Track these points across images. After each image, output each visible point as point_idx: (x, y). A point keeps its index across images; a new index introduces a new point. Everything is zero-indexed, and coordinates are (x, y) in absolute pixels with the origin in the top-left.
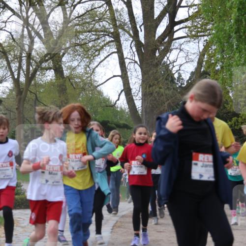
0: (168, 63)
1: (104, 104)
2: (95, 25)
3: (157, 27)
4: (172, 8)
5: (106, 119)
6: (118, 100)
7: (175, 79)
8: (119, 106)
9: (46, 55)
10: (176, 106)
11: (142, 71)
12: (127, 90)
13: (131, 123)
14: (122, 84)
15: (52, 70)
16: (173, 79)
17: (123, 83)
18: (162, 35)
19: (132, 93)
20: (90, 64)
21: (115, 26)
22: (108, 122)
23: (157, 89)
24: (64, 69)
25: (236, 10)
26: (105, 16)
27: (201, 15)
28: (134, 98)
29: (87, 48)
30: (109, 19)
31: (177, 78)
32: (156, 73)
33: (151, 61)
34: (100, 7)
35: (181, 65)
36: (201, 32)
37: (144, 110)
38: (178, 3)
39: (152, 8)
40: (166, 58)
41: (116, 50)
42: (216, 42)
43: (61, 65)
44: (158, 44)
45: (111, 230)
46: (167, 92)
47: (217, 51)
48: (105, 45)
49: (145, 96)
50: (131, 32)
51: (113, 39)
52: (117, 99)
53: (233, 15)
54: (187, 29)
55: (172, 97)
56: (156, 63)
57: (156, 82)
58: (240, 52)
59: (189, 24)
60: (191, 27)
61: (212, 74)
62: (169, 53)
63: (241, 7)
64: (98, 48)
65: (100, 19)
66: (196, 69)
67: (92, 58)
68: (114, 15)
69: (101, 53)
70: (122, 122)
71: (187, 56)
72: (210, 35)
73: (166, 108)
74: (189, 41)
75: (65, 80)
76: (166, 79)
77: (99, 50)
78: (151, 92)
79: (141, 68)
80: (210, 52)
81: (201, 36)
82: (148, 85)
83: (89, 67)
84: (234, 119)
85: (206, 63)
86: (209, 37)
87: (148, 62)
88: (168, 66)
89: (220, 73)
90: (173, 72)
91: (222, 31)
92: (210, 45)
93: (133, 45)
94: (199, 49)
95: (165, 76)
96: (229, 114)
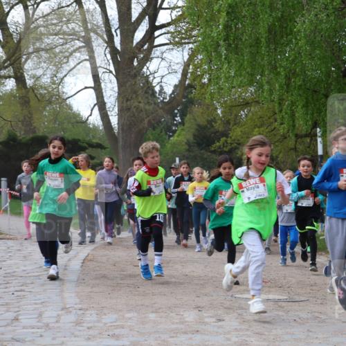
0: (148, 73)
1: (74, 120)
2: (62, 26)
3: (135, 31)
4: (152, 9)
5: (76, 137)
6: (91, 115)
7: (156, 92)
8: (91, 122)
9: (5, 61)
10: (158, 125)
11: (118, 83)
12: (101, 104)
13: (106, 143)
14: (95, 97)
15: (12, 79)
16: (154, 92)
18: (140, 41)
19: (107, 107)
20: (57, 72)
21: (86, 29)
22: (79, 140)
23: (136, 104)
24: (27, 77)
25: (225, 14)
26: (75, 17)
27: (185, 19)
28: (109, 113)
29: (54, 54)
30: (79, 21)
31: (158, 92)
32: (134, 84)
33: (128, 70)
34: (68, 6)
35: (163, 77)
36: (185, 39)
37: (120, 128)
38: (159, 4)
39: (129, 8)
40: (145, 67)
41: (87, 58)
42: (203, 51)
43: (23, 74)
44: (137, 51)
45: (81, 264)
46: (147, 107)
47: (203, 61)
48: (75, 51)
50: (105, 37)
51: (83, 44)
52: (89, 114)
53: (221, 20)
54: (170, 35)
55: (152, 113)
56: (135, 74)
57: (134, 96)
58: (229, 63)
59: (171, 28)
60: (171, 33)
61: (198, 88)
62: (149, 62)
63: (230, 10)
64: (67, 54)
65: (68, 20)
66: (180, 82)
67: (59, 66)
68: (85, 15)
69: (70, 59)
70: (94, 141)
71: (170, 66)
72: (195, 42)
73: (146, 125)
74: (172, 49)
75: (28, 92)
76: (146, 92)
77: (68, 57)
78: (129, 107)
80: (196, 63)
81: (185, 43)
82: (125, 99)
83: (56, 77)
84: (223, 139)
85: (191, 75)
86: (195, 44)
87: (125, 71)
88: (148, 76)
89: (207, 87)
90: (154, 85)
91: (209, 37)
92: (196, 54)
93: (107, 51)
94: (183, 59)
95: (145, 88)
96: (218, 134)
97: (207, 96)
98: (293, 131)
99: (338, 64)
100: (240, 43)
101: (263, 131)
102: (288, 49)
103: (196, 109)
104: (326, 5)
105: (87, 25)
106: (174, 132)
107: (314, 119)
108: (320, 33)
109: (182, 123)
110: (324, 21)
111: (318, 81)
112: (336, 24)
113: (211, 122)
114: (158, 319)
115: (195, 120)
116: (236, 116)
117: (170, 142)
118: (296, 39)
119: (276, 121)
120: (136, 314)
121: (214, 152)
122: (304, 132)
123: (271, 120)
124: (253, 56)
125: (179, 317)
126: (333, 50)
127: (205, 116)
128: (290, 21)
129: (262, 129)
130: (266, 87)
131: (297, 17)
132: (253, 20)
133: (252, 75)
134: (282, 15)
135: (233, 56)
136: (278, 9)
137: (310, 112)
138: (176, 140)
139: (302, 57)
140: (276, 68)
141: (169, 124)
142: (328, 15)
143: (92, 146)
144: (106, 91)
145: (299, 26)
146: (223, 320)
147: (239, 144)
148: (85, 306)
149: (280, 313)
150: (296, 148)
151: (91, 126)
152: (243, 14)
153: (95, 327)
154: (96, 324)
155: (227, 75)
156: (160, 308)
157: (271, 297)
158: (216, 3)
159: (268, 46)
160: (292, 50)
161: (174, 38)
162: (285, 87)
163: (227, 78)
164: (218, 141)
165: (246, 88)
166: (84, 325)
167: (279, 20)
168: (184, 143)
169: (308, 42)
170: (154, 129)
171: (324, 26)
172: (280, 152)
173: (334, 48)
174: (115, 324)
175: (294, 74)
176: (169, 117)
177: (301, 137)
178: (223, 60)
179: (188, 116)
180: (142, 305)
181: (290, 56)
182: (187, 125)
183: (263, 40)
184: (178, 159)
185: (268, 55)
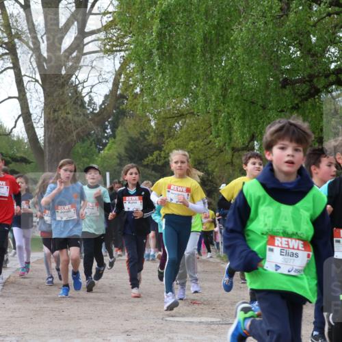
0: (77, 83)
3: (62, 38)
4: (81, 15)
6: (15, 127)
7: (85, 103)
8: (15, 135)
10: (87, 137)
11: (44, 93)
12: (26, 115)
13: (31, 157)
14: (20, 108)
16: (83, 103)
18: (69, 48)
19: (33, 118)
21: (10, 35)
23: (64, 115)
25: (158, 21)
27: (116, 25)
28: (35, 125)
30: (2, 26)
31: (87, 102)
32: (62, 94)
33: (56, 79)
35: (93, 86)
36: (116, 46)
37: (47, 140)
38: (88, 9)
39: (57, 13)
40: (74, 76)
41: (11, 65)
42: (135, 60)
44: (65, 59)
45: (1, 288)
46: (76, 119)
47: (135, 70)
49: (48, 124)
50: (31, 44)
51: (7, 51)
52: (13, 126)
53: (154, 27)
54: (100, 42)
55: (81, 125)
56: (63, 83)
57: (62, 107)
58: (163, 72)
59: (102, 35)
60: (101, 40)
61: (130, 98)
62: (78, 71)
63: (163, 17)
66: (111, 92)
68: (8, 20)
70: (19, 155)
71: (101, 75)
72: (127, 50)
73: (75, 137)
76: (75, 103)
78: (56, 118)
79: (43, 88)
80: (128, 72)
81: (117, 51)
82: (52, 110)
84: (156, 153)
85: (123, 85)
86: (127, 52)
87: (52, 81)
88: (76, 86)
89: (140, 97)
90: (83, 95)
91: (141, 45)
92: (128, 62)
93: (32, 59)
94: (114, 67)
95: (74, 99)
96: (151, 147)
97: (139, 107)
98: (229, 143)
99: (276, 75)
100: (174, 51)
101: (198, 144)
102: (225, 58)
103: (128, 122)
104: (264, 13)
105: (11, 31)
106: (104, 145)
107: (252, 132)
108: (257, 41)
109: (114, 136)
110: (262, 29)
111: (255, 92)
112: (274, 33)
113: (144, 134)
115: (127, 132)
116: (170, 128)
117: (100, 155)
118: (233, 47)
119: (211, 134)
121: (147, 166)
122: (240, 146)
123: (207, 133)
124: (188, 65)
126: (271, 59)
127: (138, 128)
128: (227, 28)
129: (197, 142)
130: (201, 99)
131: (234, 25)
132: (188, 28)
133: (187, 85)
134: (218, 22)
135: (167, 66)
136: (214, 16)
137: (247, 125)
138: (107, 154)
139: (239, 67)
140: (211, 78)
141: (100, 137)
142: (265, 23)
143: (15, 160)
144: (31, 101)
145: (235, 34)
149: (213, 337)
150: (232, 162)
151: (15, 139)
152: (177, 21)
156: (86, 333)
157: (204, 319)
158: (149, 9)
159: (204, 55)
160: (228, 59)
161: (105, 45)
162: (221, 97)
163: (161, 89)
164: (151, 155)
165: (180, 98)
167: (215, 27)
168: (115, 157)
170: (83, 141)
171: (261, 34)
172: (216, 167)
173: (272, 57)
175: (230, 84)
176: (99, 129)
177: (238, 150)
178: (156, 69)
179: (119, 128)
181: (226, 66)
182: (118, 138)
183: (199, 49)
184: (108, 174)
185: (204, 65)
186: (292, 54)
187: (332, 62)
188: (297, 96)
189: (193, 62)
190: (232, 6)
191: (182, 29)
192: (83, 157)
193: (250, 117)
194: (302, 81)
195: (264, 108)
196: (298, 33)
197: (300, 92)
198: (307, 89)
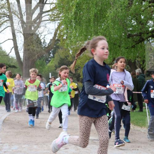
0: (39, 33)
1: (3, 54)
5: (3, 62)
6: (11, 52)
7: (42, 43)
8: (11, 56)
10: (42, 57)
11: (24, 37)
12: (16, 47)
13: (17, 66)
17: (14, 43)
19: (18, 49)
21: (10, 12)
23: (32, 47)
25: (75, 7)
26: (5, 6)
27: (56, 9)
28: (19, 51)
30: (7, 8)
32: (32, 38)
35: (45, 35)
36: (56, 18)
41: (10, 25)
42: (64, 24)
45: (3, 122)
46: (37, 49)
47: (64, 29)
48: (4, 22)
49: (25, 51)
53: (73, 10)
54: (49, 16)
55: (39, 52)
56: (32, 34)
57: (31, 44)
58: (76, 30)
59: (50, 13)
60: (50, 15)
61: (61, 41)
63: (77, 6)
65: (2, 8)
66: (53, 38)
68: (10, 5)
69: (2, 25)
70: (12, 64)
71: (49, 30)
72: (61, 20)
73: (36, 58)
74: (50, 22)
76: (37, 42)
78: (29, 49)
79: (24, 35)
80: (61, 29)
81: (56, 20)
82: (27, 45)
85: (58, 35)
86: (61, 21)
88: (38, 35)
89: (66, 40)
90: (41, 39)
91: (67, 18)
92: (61, 25)
94: (55, 27)
96: (69, 62)
97: (65, 45)
99: (125, 32)
100: (81, 21)
102: (103, 24)
103: (60, 51)
104: (121, 5)
105: (11, 10)
106: (49, 61)
108: (118, 17)
109: (53, 57)
110: (120, 12)
111: (116, 39)
112: (125, 14)
113: (67, 57)
114: (38, 148)
115: (59, 56)
117: (47, 65)
118: (107, 20)
120: (27, 146)
122: (109, 63)
124: (87, 27)
125: (48, 147)
126: (124, 25)
127: (64, 54)
128: (105, 11)
131: (108, 10)
132: (88, 11)
133: (86, 36)
134: (101, 9)
135: (78, 27)
136: (99, 6)
137: (112, 54)
138: (50, 65)
139: (109, 28)
140: (97, 33)
141: (47, 57)
142: (122, 9)
143: (10, 66)
144: (18, 41)
145: (108, 14)
146: (68, 149)
147: (79, 67)
148: (3, 142)
151: (11, 57)
152: (83, 8)
153: (8, 151)
154: (8, 150)
155: (75, 36)
156: (39, 143)
158: (71, 2)
159: (94, 22)
160: (105, 25)
161: (51, 17)
163: (75, 37)
165: (83, 41)
166: (2, 150)
167: (100, 11)
168: (54, 66)
169: (112, 21)
170: (40, 59)
171: (120, 14)
173: (124, 24)
174: (17, 150)
176: (47, 54)
178: (73, 28)
179: (56, 54)
180: (30, 141)
181: (104, 28)
182: (55, 58)
183: (92, 20)
184: (50, 74)
185: (94, 27)
186: (133, 23)
187: (150, 27)
188: (134, 42)
189: (89, 25)
190: (107, 2)
191: (85, 11)
192: (40, 66)
193: (113, 50)
194: (136, 35)
195: (119, 46)
196: (136, 14)
197: (135, 40)
198: (139, 39)
